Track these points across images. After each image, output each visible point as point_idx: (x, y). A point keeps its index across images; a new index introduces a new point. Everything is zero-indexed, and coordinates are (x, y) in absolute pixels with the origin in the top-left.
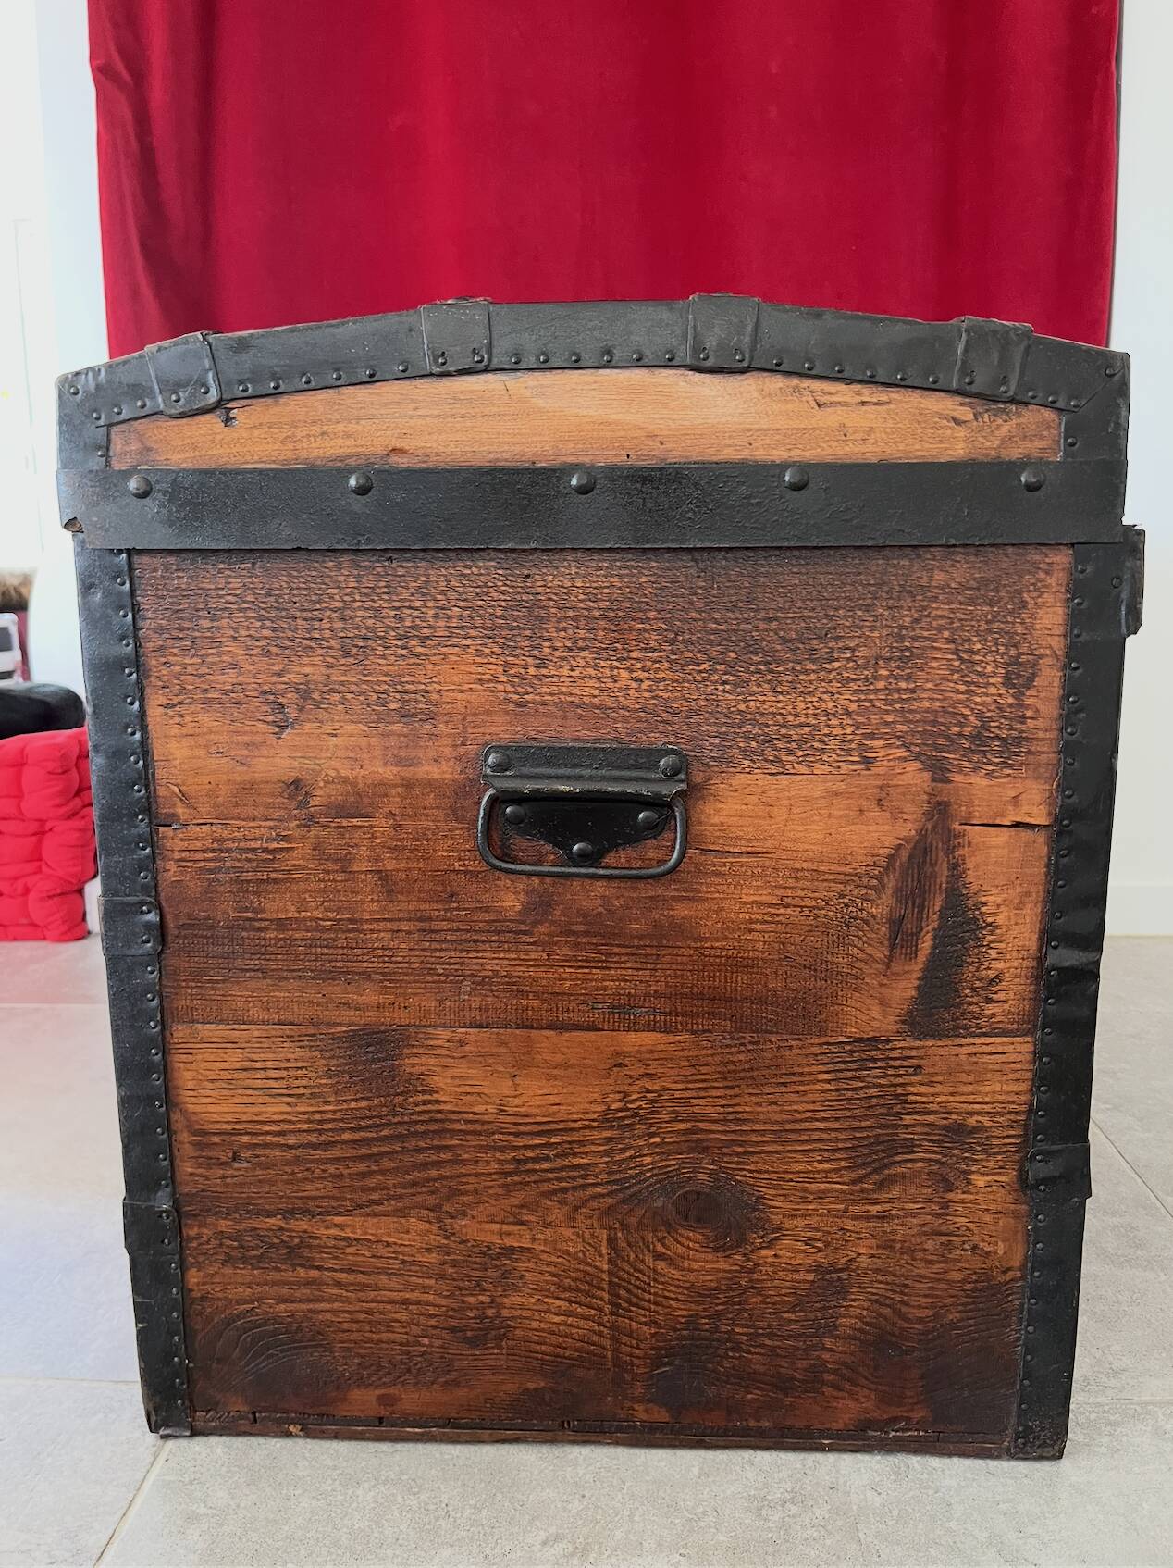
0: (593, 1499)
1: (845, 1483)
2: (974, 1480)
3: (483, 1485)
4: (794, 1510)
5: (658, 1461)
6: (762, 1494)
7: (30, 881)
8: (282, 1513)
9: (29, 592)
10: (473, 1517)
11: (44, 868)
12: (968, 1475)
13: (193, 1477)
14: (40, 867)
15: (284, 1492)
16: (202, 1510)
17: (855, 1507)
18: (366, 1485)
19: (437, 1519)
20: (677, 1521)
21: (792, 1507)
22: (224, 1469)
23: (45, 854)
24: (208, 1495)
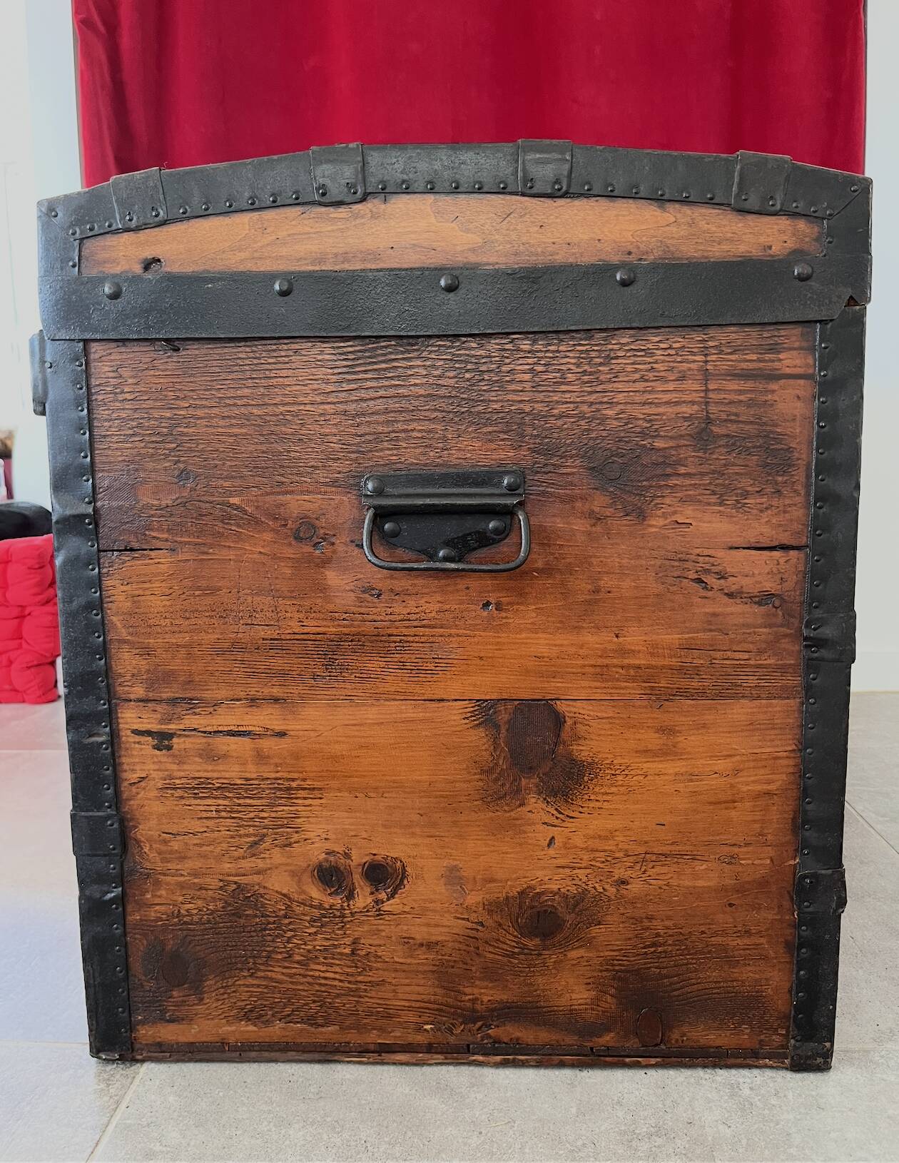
0: (489, 1135)
1: (700, 1118)
2: (807, 1114)
3: (395, 1124)
4: (659, 1141)
5: (542, 1103)
6: (632, 1128)
7: (13, 655)
8: (226, 1150)
9: (12, 443)
10: (388, 1151)
11: (25, 645)
12: (802, 1110)
13: (150, 1120)
14: (21, 644)
15: (227, 1132)
16: (158, 1148)
17: (710, 1138)
18: (297, 1126)
19: (358, 1154)
20: (561, 1152)
21: (658, 1139)
22: (176, 1114)
23: (25, 635)
24: (163, 1136)
